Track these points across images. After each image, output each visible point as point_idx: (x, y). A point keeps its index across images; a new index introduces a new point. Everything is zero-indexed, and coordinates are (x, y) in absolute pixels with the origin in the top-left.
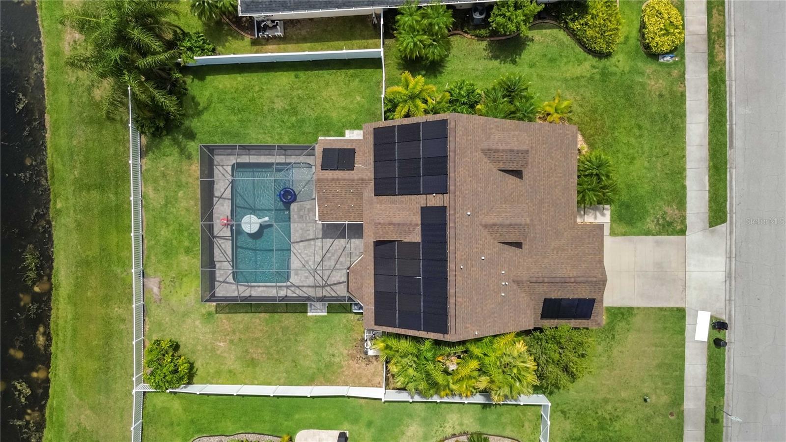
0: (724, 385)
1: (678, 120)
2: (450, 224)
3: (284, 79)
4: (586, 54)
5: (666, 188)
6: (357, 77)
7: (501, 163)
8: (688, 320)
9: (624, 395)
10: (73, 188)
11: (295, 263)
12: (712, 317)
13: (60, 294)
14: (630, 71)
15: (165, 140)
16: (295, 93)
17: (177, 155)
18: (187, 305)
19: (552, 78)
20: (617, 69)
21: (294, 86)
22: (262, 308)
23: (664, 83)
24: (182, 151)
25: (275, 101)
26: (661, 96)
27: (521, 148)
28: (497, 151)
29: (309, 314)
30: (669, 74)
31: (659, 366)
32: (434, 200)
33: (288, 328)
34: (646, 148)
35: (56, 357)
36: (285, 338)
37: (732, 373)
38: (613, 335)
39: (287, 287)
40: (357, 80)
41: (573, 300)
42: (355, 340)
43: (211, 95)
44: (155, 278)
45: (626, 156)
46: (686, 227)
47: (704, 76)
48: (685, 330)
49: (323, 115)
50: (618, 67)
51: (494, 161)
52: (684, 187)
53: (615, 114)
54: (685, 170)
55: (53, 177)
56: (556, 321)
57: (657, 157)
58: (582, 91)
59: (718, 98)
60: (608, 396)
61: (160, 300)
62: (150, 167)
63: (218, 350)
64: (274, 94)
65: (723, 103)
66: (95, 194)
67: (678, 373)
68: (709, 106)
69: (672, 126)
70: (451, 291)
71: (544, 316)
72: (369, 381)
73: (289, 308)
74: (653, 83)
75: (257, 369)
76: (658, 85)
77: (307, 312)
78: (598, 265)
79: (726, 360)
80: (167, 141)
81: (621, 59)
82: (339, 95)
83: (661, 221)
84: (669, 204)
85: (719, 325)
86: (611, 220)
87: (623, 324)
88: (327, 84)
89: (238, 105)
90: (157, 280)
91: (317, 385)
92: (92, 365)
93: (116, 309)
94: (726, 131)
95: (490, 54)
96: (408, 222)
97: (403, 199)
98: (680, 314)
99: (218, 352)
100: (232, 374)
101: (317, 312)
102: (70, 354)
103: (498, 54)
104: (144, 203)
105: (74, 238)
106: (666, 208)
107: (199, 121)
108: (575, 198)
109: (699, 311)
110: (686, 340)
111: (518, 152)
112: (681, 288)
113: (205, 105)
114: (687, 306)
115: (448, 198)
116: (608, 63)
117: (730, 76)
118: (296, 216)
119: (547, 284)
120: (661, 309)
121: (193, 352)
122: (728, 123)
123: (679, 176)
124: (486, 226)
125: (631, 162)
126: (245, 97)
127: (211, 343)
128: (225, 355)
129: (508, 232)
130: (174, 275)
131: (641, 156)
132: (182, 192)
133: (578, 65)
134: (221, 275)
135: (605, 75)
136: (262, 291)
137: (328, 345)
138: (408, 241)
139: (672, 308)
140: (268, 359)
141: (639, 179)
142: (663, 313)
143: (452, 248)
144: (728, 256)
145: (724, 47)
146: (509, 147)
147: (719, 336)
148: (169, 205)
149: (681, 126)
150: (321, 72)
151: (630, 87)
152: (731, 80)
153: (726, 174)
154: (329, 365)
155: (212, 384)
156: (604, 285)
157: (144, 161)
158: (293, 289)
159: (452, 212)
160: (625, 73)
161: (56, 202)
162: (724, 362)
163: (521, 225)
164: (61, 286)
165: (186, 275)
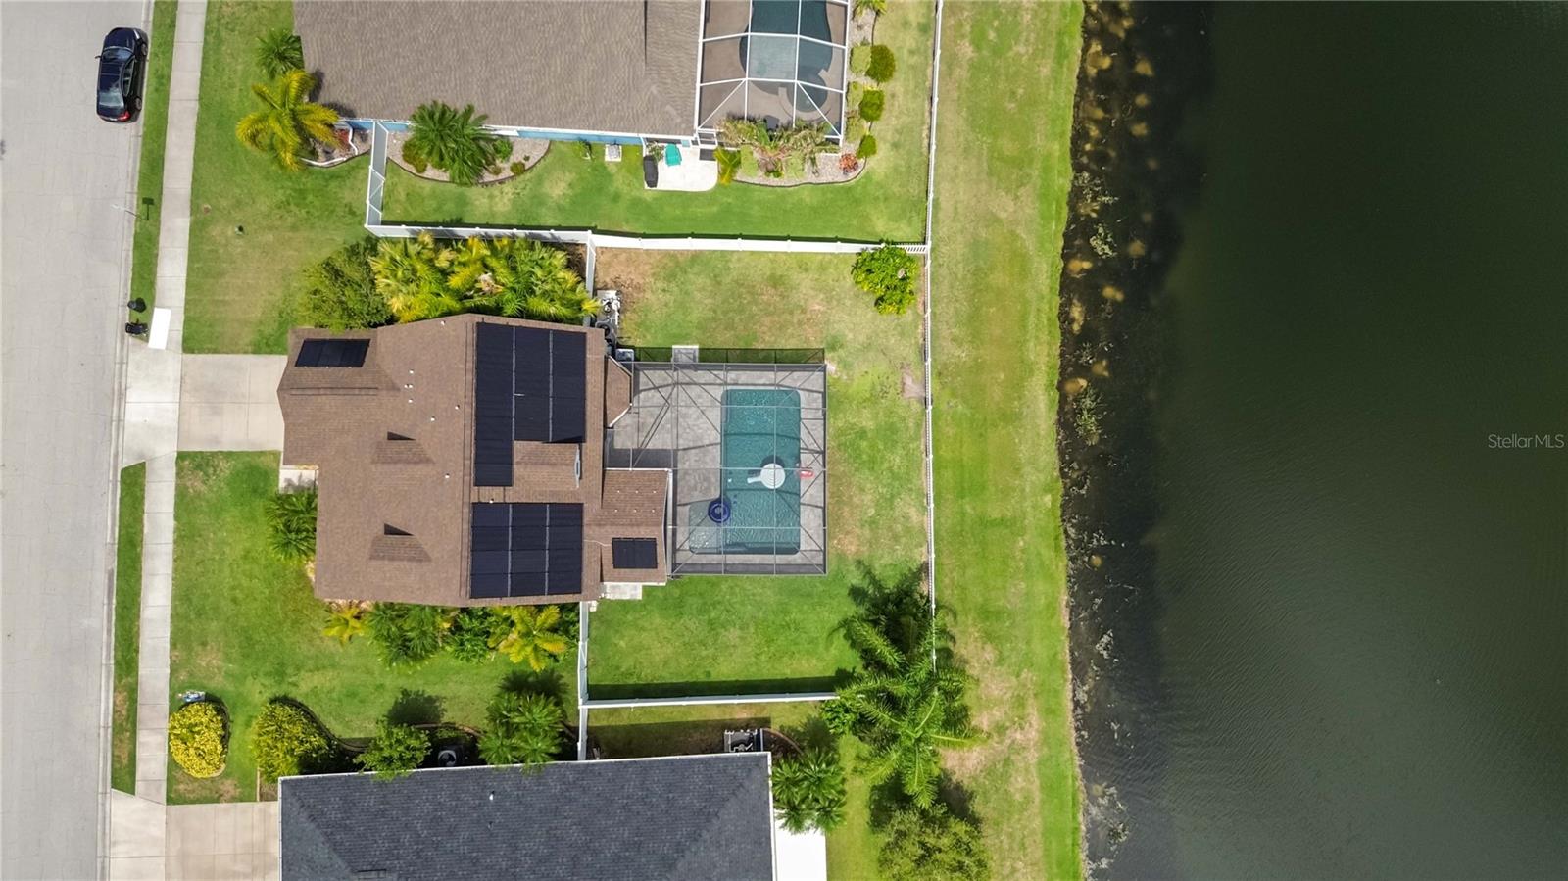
0: (134, 249)
1: (182, 610)
2: (470, 463)
3: (726, 670)
4: (305, 703)
5: (201, 516)
6: (623, 673)
7: (407, 543)
8: (179, 337)
9: (270, 237)
10: (1027, 522)
11: (716, 415)
12: (147, 341)
13: (1045, 375)
14: (245, 678)
15: (894, 587)
16: (711, 651)
17: (877, 566)
18: (865, 361)
19: (353, 669)
20: (263, 681)
21: (711, 660)
22: (761, 355)
23: (199, 662)
24: (869, 573)
25: (738, 639)
26: (204, 644)
27: (380, 562)
28: (411, 559)
29: (696, 347)
30: (191, 675)
31: (221, 274)
32: (492, 495)
33: (726, 329)
34: (227, 572)
35: (1051, 289)
36: (731, 314)
37: (124, 265)
38: (281, 317)
39: (726, 384)
40: (623, 670)
41: (324, 365)
42: (634, 311)
43: (827, 649)
44: (910, 398)
45: (255, 560)
46: (177, 462)
47: (144, 670)
48: (185, 322)
49: (673, 620)
50: (262, 684)
51: (417, 547)
52: (177, 518)
53: (268, 618)
54: (175, 542)
55: (1057, 538)
56: (350, 338)
57: (213, 559)
58: (313, 651)
59: (126, 640)
60: (290, 234)
61: (902, 368)
62: (916, 550)
63: (822, 300)
64: (739, 650)
65: (118, 633)
66: (995, 514)
67: (196, 265)
68: (139, 629)
69: (191, 602)
70: (471, 378)
71: (365, 344)
72: (616, 256)
73: (725, 356)
74: (214, 661)
75: (769, 273)
76: (208, 659)
77: (700, 349)
78: (289, 410)
79: (130, 282)
80: (890, 585)
81: (257, 695)
82: (649, 648)
83: (211, 471)
84: (198, 495)
85: (137, 329)
86: (278, 472)
87: (267, 331)
88: (666, 663)
89: (790, 635)
90: (907, 395)
91: (688, 251)
92: (997, 279)
93: (964, 355)
94: (117, 594)
95: (437, 704)
96: (529, 466)
97: (539, 497)
98: (190, 345)
99: (822, 296)
100: (803, 266)
101: (685, 350)
102: (1031, 295)
103: (427, 705)
104: (925, 500)
105: (1024, 452)
106: (203, 488)
107: (845, 612)
108: (319, 501)
109: (163, 348)
110: (183, 309)
111: (383, 558)
112: (188, 380)
113: (836, 635)
114: (180, 355)
115: (472, 497)
116: (275, 690)
117: (108, 672)
118: (713, 480)
119: (357, 386)
120: (215, 351)
121: (857, 296)
122: (114, 606)
123: (183, 533)
124: (428, 460)
125: (248, 552)
126: (779, 646)
127: (833, 308)
128: (812, 293)
129: (402, 453)
130: (883, 401)
131: (234, 560)
132: (870, 515)
133: (316, 687)
134: (815, 400)
135: (280, 674)
136: (761, 378)
137: (671, 304)
138: (532, 442)
139: (199, 353)
140: (754, 287)
141: (238, 528)
142: (213, 347)
143: (468, 432)
144: (122, 424)
145: (115, 712)
146: (396, 564)
147: (138, 315)
148: (888, 496)
149: (177, 603)
150: (674, 681)
151: (246, 656)
152: (107, 666)
153: (119, 536)
154: (671, 277)
155: (831, 254)
156: (281, 385)
157: (924, 559)
158: (719, 381)
159: (467, 478)
160: (252, 676)
161: (1052, 503)
162: (133, 280)
163: (383, 463)
164: (1043, 387)
165: (865, 401)
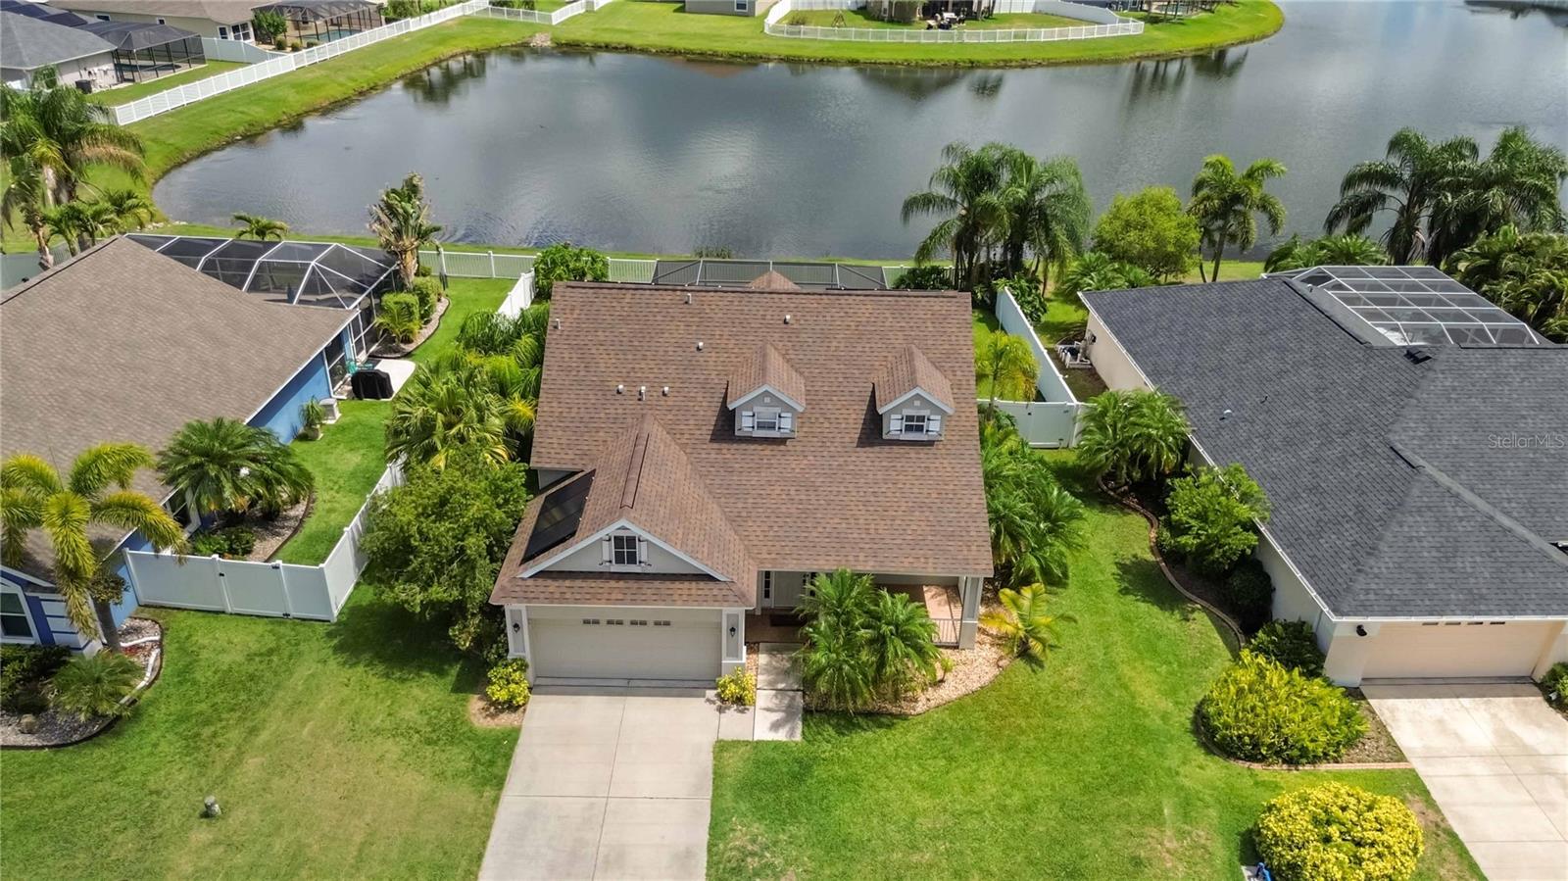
83: (752, 862)
86: (758, 742)
87: (460, 763)
106: (793, 875)
141: (876, 802)
